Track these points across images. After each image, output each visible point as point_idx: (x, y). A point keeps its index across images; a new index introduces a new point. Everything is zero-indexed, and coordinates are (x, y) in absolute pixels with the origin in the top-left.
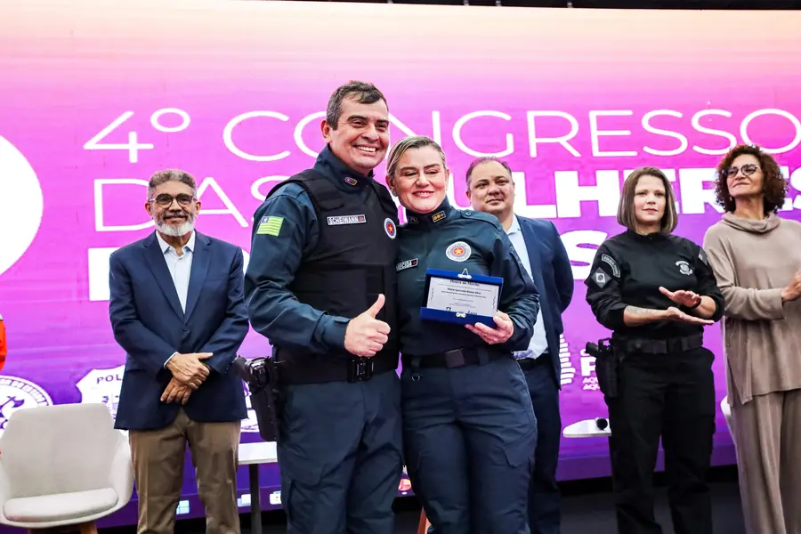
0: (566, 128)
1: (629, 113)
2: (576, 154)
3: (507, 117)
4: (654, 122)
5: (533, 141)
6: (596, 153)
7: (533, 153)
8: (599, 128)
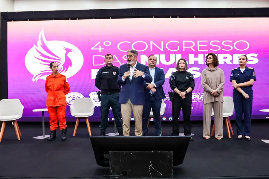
0: (192, 44)
1: (207, 41)
2: (194, 50)
3: (178, 42)
4: (213, 43)
5: (184, 47)
6: (198, 50)
7: (184, 50)
8: (200, 45)
